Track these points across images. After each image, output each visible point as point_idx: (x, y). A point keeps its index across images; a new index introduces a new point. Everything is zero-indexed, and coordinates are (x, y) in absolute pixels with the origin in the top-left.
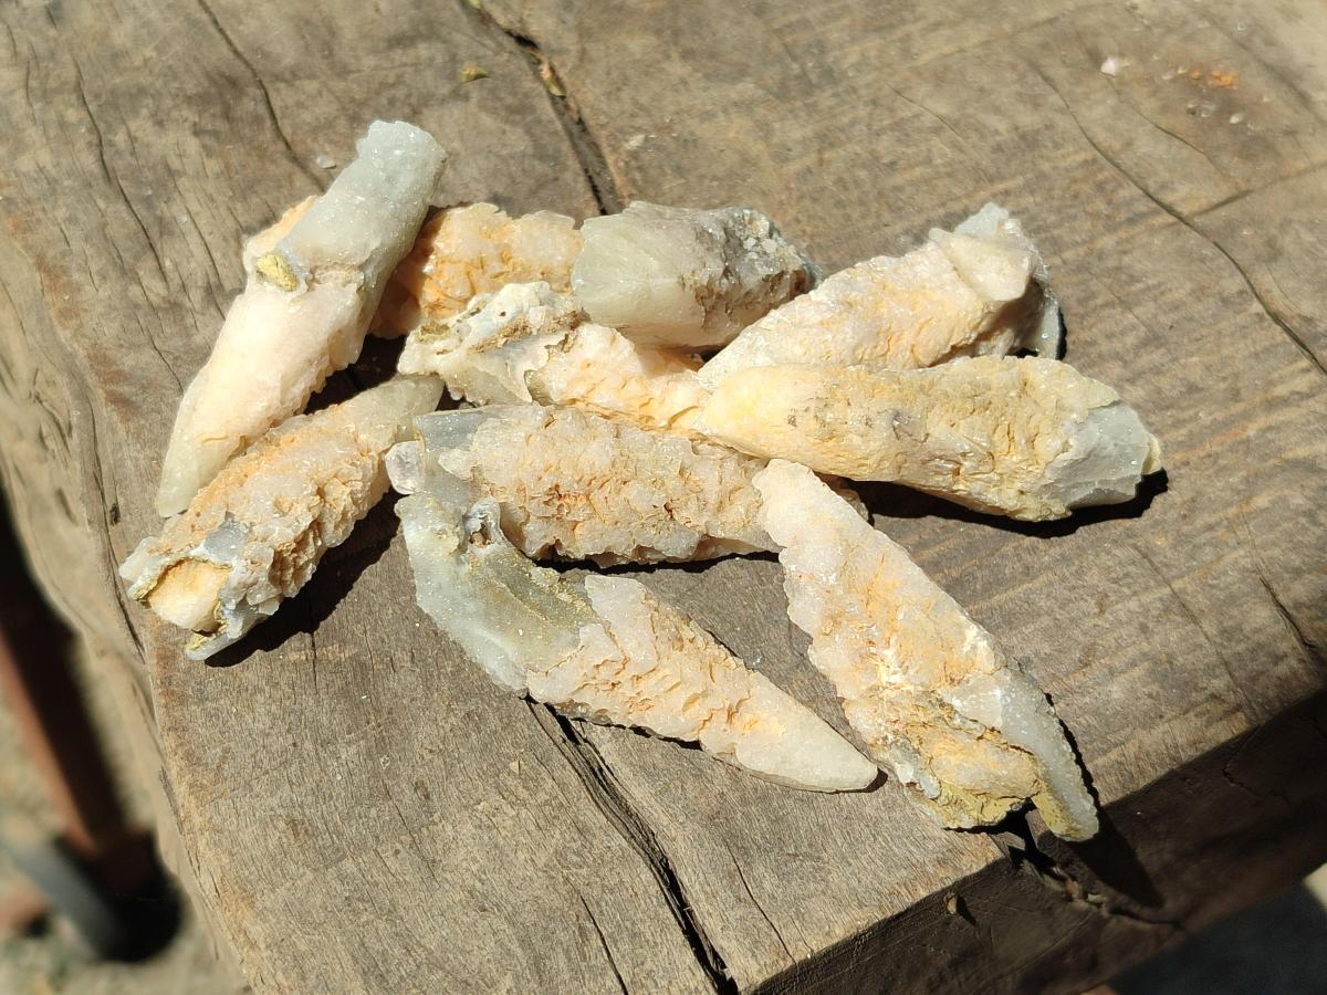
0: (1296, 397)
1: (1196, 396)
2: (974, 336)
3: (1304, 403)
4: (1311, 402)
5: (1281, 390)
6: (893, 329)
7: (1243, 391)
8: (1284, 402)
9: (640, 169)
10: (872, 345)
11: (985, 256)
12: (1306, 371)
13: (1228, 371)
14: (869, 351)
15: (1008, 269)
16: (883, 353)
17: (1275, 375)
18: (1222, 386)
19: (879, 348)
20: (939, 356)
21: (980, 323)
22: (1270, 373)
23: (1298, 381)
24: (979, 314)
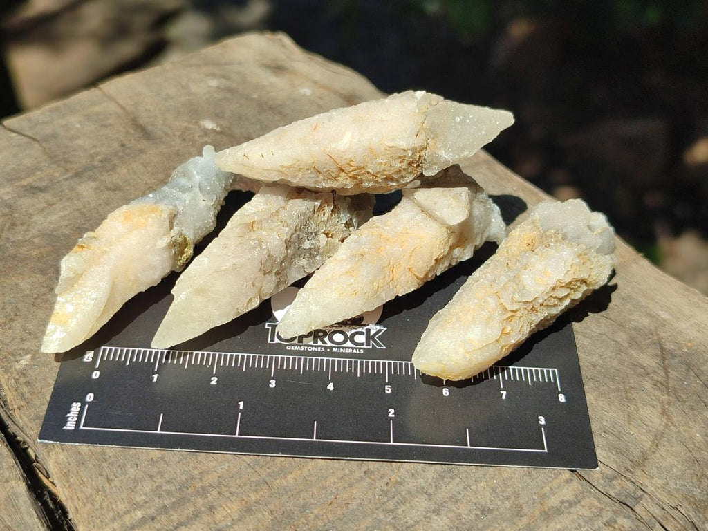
0: (566, 505)
1: (489, 517)
2: (447, 249)
3: (573, 510)
4: (579, 507)
5: (553, 502)
6: (392, 262)
7: (524, 506)
8: (558, 511)
9: (28, 383)
10: (382, 277)
11: (437, 200)
12: (569, 481)
13: (509, 491)
14: (381, 281)
15: (454, 203)
16: (391, 279)
17: (547, 489)
18: (508, 504)
19: (387, 278)
20: (429, 269)
21: (448, 240)
22: (543, 488)
23: (565, 490)
24: (446, 235)
